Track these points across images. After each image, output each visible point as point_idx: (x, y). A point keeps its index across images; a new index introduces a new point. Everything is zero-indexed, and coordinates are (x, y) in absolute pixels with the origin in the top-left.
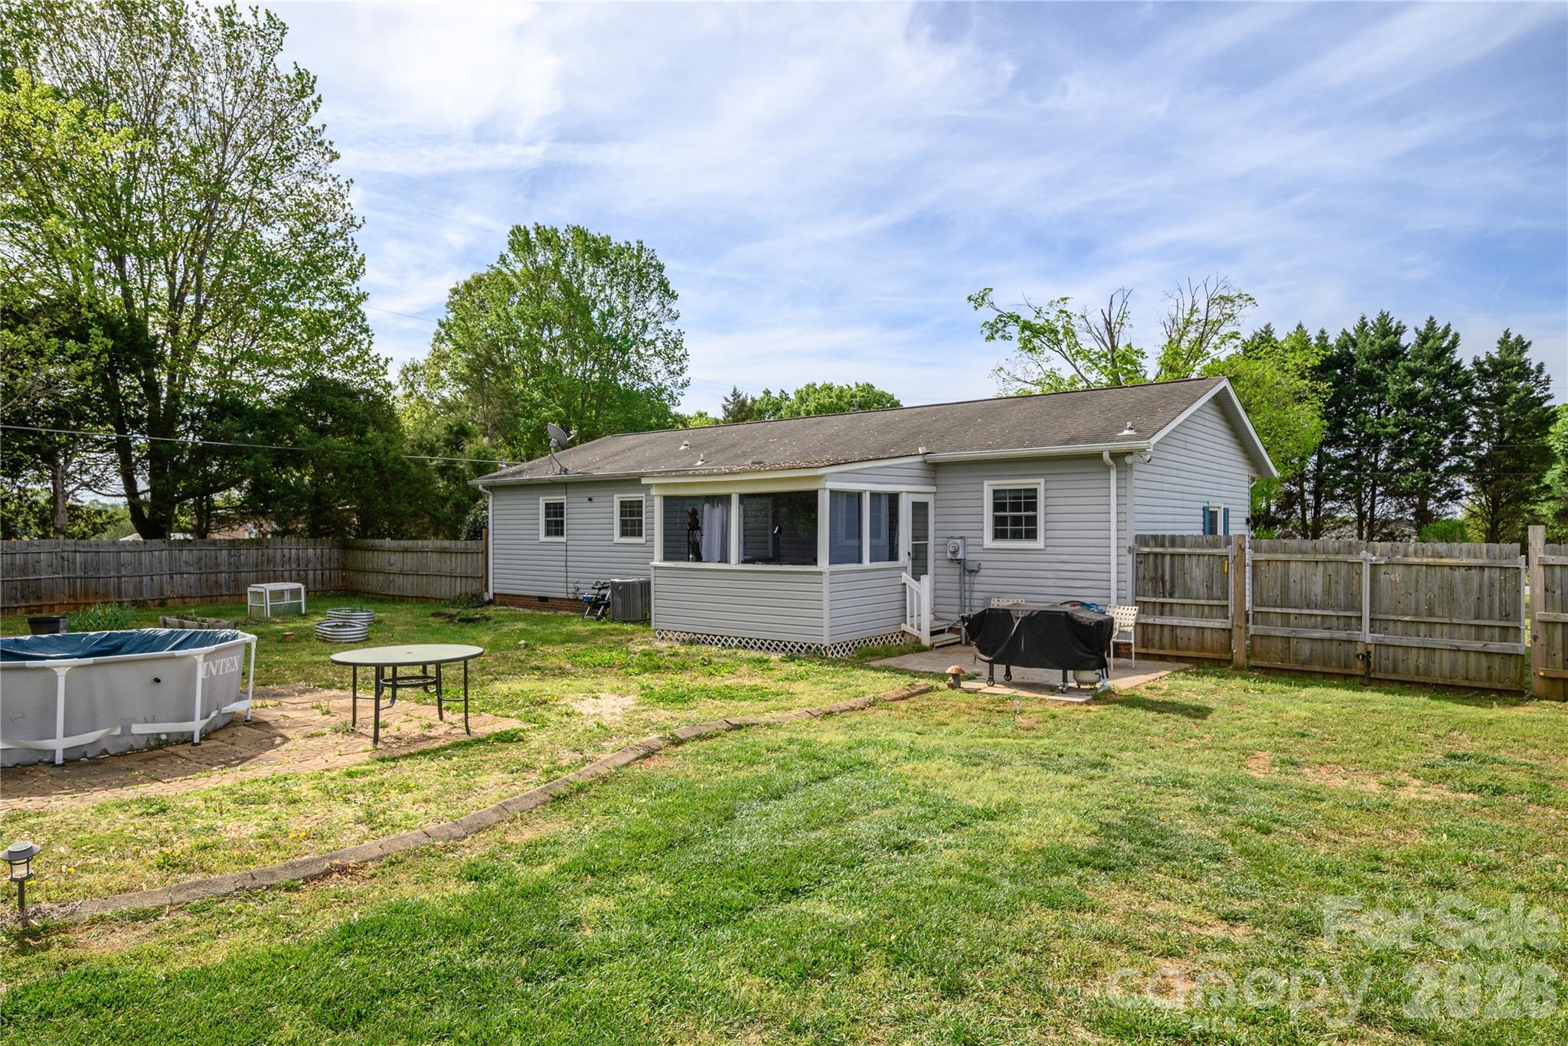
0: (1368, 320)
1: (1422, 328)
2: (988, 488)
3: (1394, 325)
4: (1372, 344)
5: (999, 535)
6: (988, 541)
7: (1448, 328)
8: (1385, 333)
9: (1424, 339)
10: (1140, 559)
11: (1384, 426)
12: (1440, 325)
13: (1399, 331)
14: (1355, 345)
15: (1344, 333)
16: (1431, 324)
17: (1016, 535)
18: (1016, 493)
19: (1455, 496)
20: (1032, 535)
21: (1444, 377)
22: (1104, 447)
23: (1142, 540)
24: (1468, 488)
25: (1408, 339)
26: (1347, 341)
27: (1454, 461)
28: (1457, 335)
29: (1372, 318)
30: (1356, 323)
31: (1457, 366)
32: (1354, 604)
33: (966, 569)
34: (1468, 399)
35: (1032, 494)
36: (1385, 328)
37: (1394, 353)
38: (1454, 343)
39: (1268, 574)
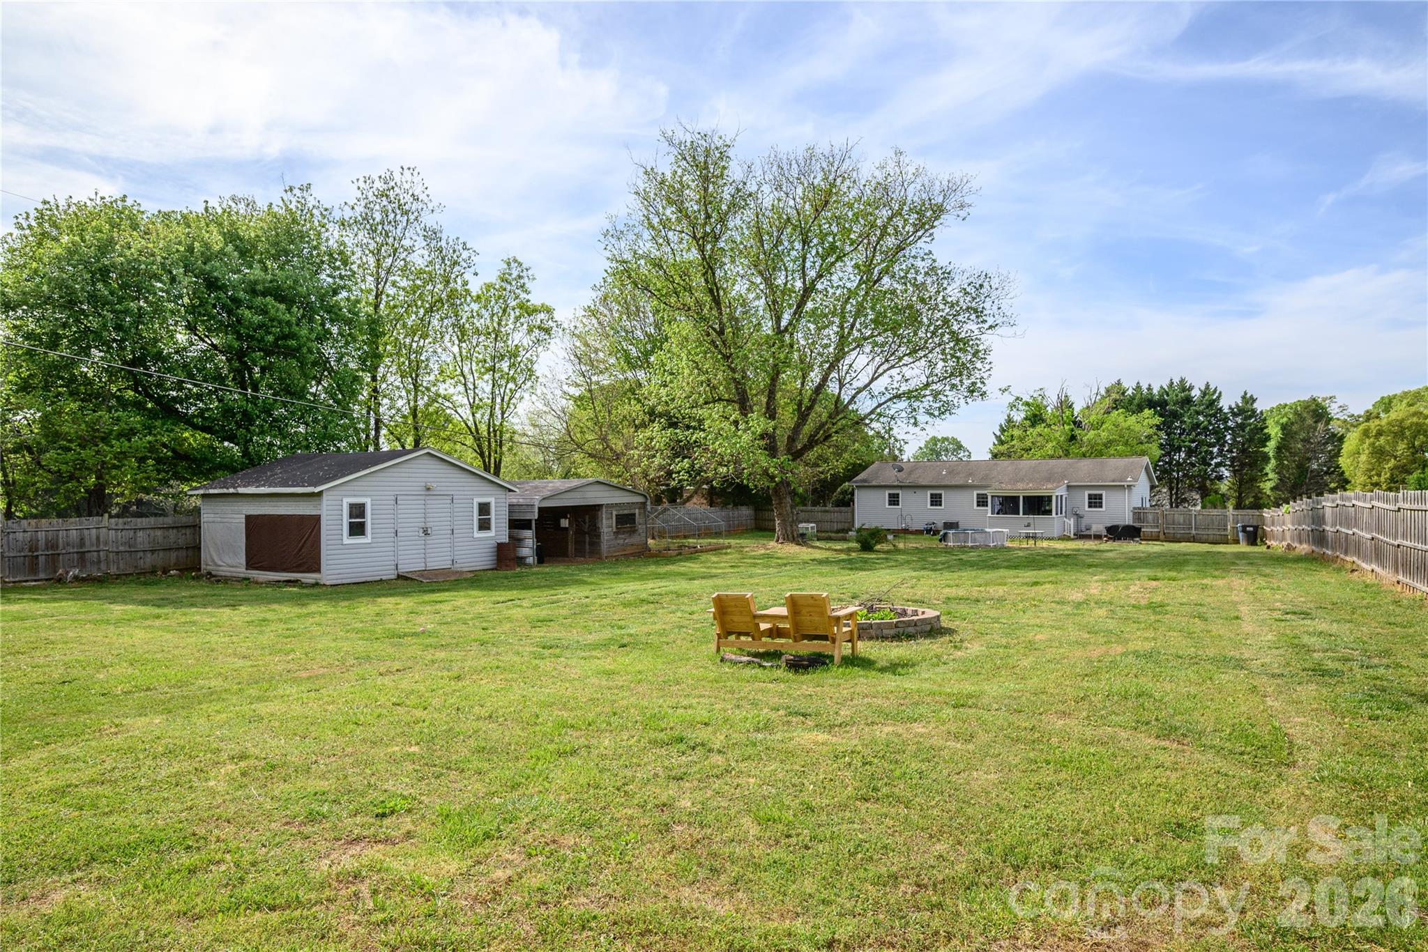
0: (1174, 381)
1: (1203, 388)
2: (1087, 493)
3: (1188, 385)
4: (1177, 396)
5: (1090, 507)
6: (1087, 508)
7: (1216, 389)
8: (1184, 389)
9: (1204, 394)
10: (1134, 513)
11: (1184, 442)
12: (1212, 387)
13: (1191, 388)
14: (1168, 395)
15: (1161, 387)
16: (1207, 386)
17: (1095, 507)
18: (1095, 495)
19: (1220, 478)
20: (1101, 507)
21: (1214, 415)
22: (1126, 484)
23: (1135, 508)
24: (1227, 474)
25: (1196, 393)
26: (1163, 392)
27: (1219, 460)
28: (1220, 393)
29: (1176, 381)
30: (1168, 382)
31: (1221, 409)
32: (1191, 524)
33: (1079, 517)
34: (1227, 428)
35: (1101, 495)
36: (1184, 388)
37: (1188, 401)
38: (1219, 397)
39: (1169, 517)
